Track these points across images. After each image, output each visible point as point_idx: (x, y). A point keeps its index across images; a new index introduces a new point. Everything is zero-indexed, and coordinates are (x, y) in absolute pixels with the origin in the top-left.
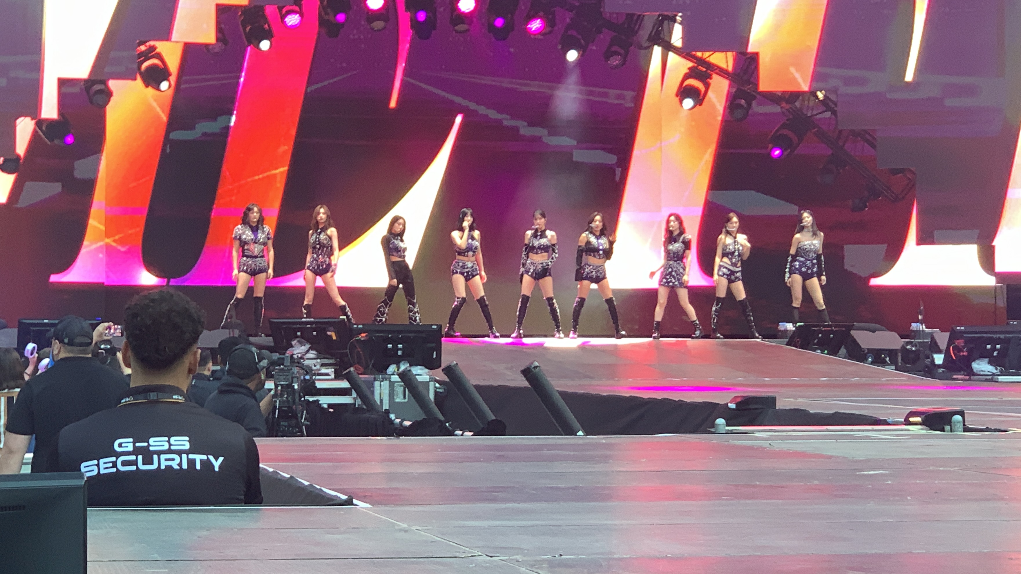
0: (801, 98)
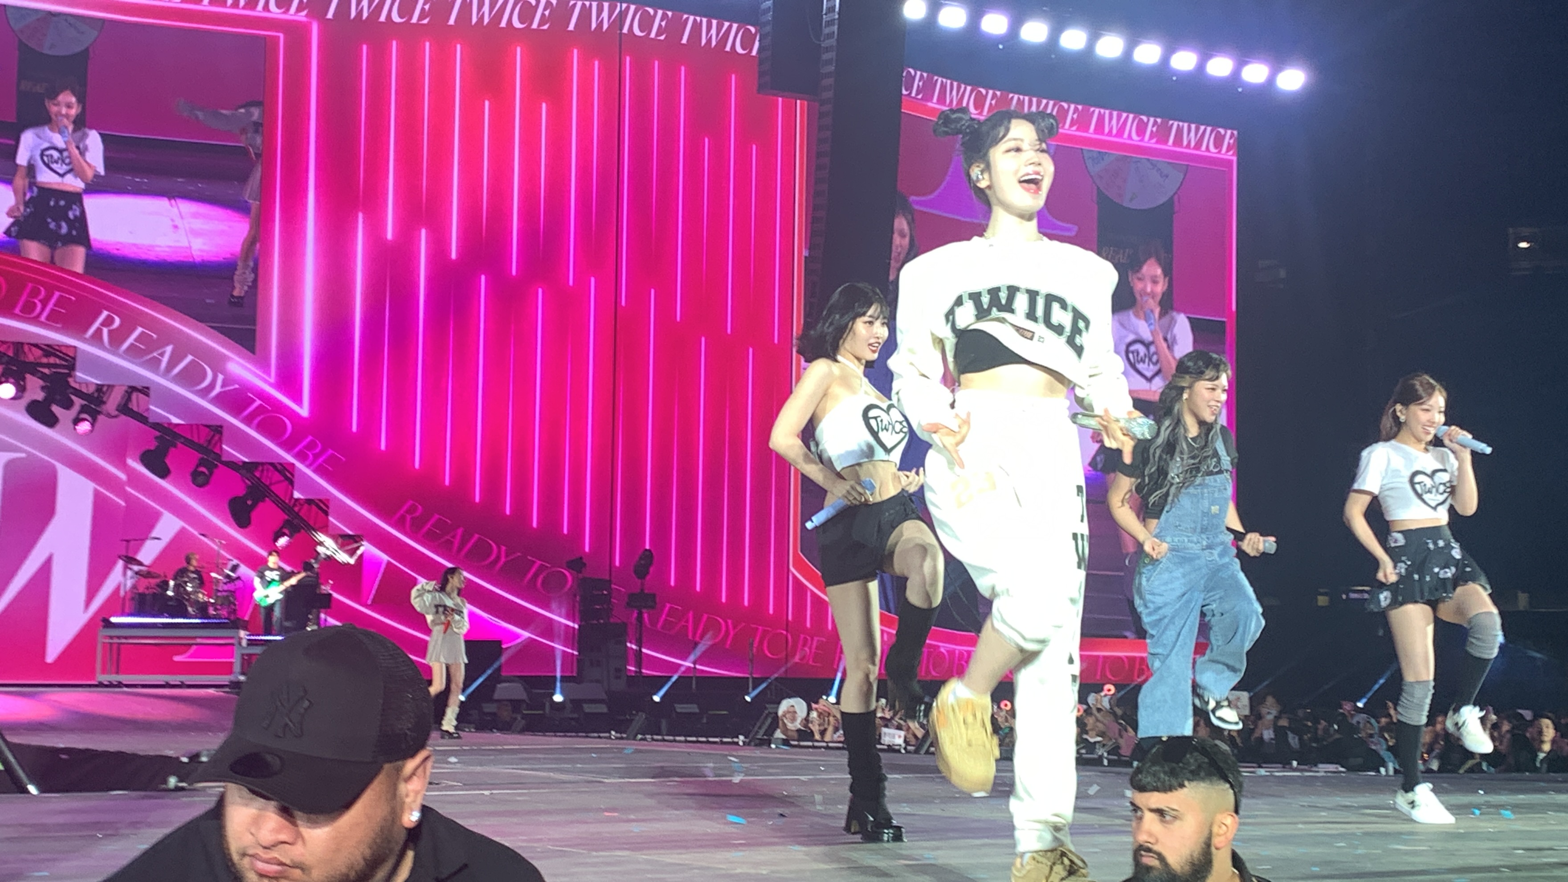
0: (260, 468)
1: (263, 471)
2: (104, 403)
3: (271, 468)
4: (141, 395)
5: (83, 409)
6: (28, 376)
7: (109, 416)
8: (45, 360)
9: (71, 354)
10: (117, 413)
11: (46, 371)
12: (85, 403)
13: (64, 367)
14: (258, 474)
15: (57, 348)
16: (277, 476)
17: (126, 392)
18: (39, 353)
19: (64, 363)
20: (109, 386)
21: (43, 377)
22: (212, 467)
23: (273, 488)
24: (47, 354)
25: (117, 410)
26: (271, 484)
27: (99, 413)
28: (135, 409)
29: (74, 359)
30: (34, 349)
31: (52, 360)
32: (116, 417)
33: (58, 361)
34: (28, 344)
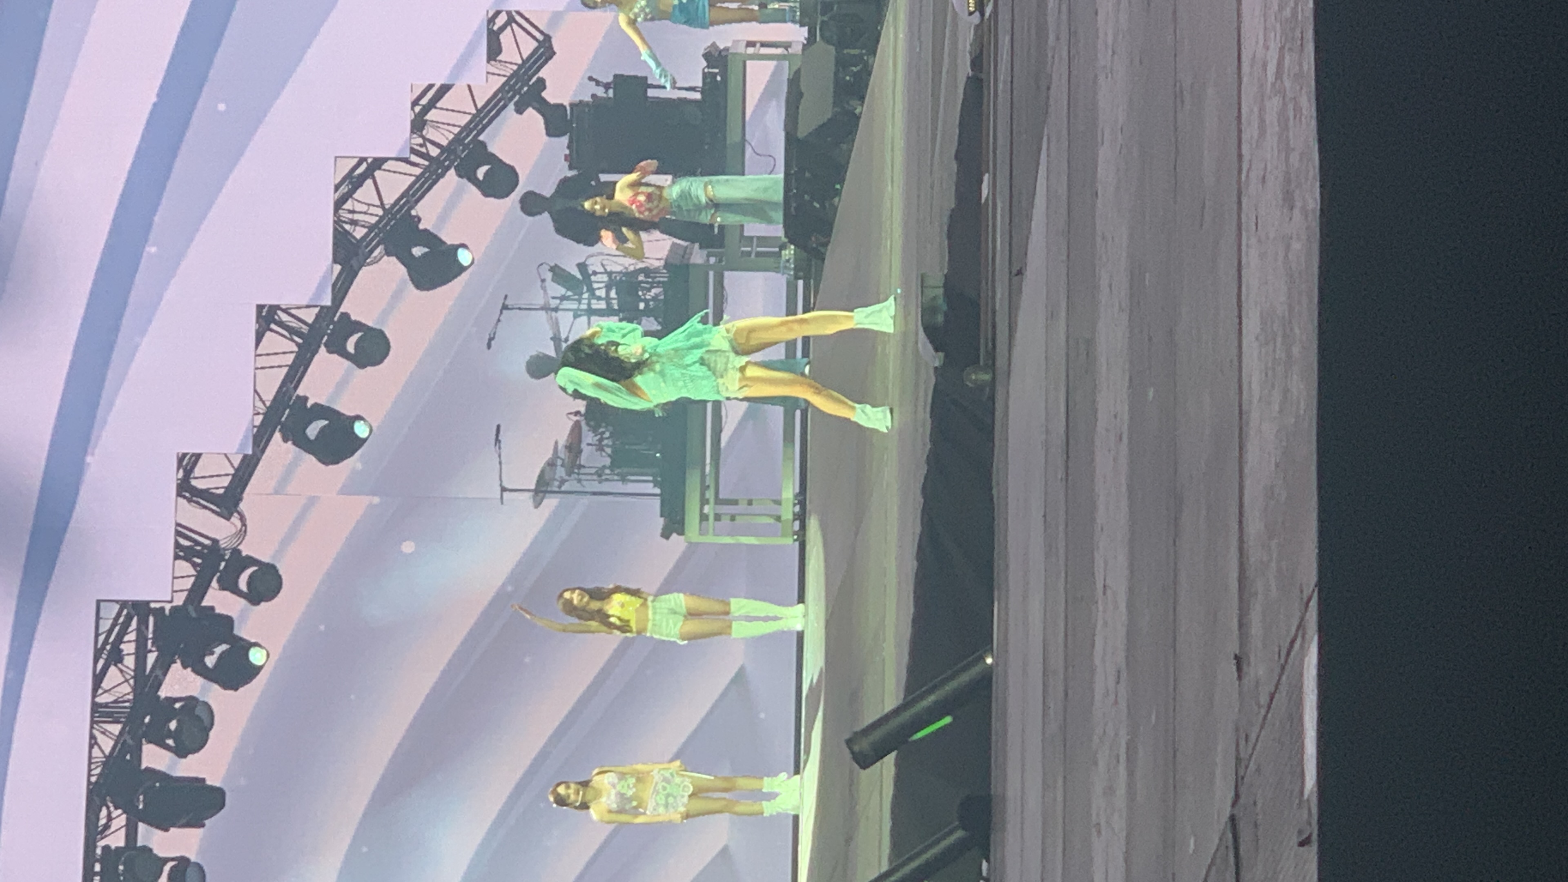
1: (354, 223)
2: (215, 541)
3: (348, 205)
4: (197, 472)
5: (229, 585)
6: (163, 693)
7: (243, 532)
8: (130, 661)
9: (117, 607)
10: (235, 519)
11: (151, 658)
12: (214, 584)
13: (142, 623)
14: (359, 233)
15: (101, 638)
16: (366, 192)
17: (190, 501)
18: (113, 670)
19: (134, 624)
20: (178, 534)
21: (164, 666)
22: (350, 326)
23: (389, 201)
24: (116, 657)
25: (231, 515)
26: (382, 205)
27: (236, 552)
28: (226, 482)
29: (124, 604)
30: (106, 684)
31: (128, 648)
32: (242, 518)
33: (132, 636)
34: (94, 695)
